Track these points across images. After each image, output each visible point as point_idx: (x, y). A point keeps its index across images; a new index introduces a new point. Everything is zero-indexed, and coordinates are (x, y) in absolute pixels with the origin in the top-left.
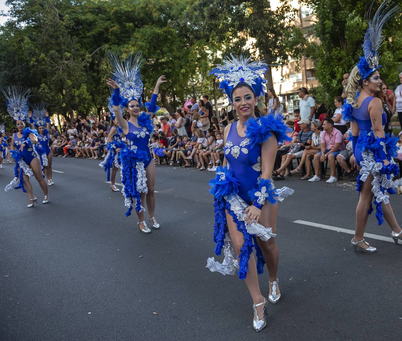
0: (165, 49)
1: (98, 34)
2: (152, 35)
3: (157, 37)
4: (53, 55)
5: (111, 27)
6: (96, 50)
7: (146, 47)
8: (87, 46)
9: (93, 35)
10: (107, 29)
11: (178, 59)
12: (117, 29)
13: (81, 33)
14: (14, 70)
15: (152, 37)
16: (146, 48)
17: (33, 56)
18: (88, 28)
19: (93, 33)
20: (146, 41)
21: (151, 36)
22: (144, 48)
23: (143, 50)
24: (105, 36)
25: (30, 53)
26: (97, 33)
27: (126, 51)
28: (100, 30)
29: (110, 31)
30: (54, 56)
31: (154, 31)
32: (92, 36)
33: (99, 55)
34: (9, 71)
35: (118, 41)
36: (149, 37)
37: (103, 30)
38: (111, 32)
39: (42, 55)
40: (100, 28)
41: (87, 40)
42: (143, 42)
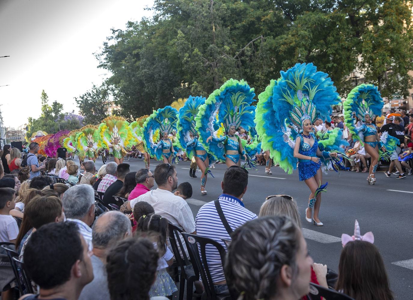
0: (330, 38)
1: (249, 25)
2: (317, 22)
3: (322, 24)
4: (212, 49)
5: (264, 16)
6: (250, 42)
7: (309, 36)
8: (235, 39)
9: (244, 26)
10: (259, 19)
11: (346, 50)
12: (271, 18)
13: (229, 24)
14: (154, 68)
15: (317, 24)
16: (308, 38)
17: (186, 52)
18: (237, 17)
19: (244, 23)
20: (309, 29)
21: (315, 23)
22: (307, 39)
23: (306, 40)
24: (257, 26)
25: (183, 48)
26: (248, 23)
27: (285, 42)
28: (252, 19)
29: (262, 20)
30: (214, 50)
31: (319, 18)
32: (242, 27)
33: (253, 49)
34: (149, 69)
35: (269, 32)
36: (313, 24)
37: (254, 19)
38: (264, 21)
39: (195, 50)
40: (251, 18)
41: (236, 32)
42: (306, 30)
